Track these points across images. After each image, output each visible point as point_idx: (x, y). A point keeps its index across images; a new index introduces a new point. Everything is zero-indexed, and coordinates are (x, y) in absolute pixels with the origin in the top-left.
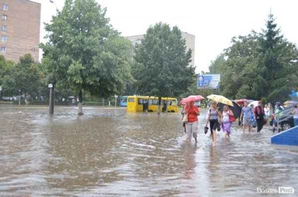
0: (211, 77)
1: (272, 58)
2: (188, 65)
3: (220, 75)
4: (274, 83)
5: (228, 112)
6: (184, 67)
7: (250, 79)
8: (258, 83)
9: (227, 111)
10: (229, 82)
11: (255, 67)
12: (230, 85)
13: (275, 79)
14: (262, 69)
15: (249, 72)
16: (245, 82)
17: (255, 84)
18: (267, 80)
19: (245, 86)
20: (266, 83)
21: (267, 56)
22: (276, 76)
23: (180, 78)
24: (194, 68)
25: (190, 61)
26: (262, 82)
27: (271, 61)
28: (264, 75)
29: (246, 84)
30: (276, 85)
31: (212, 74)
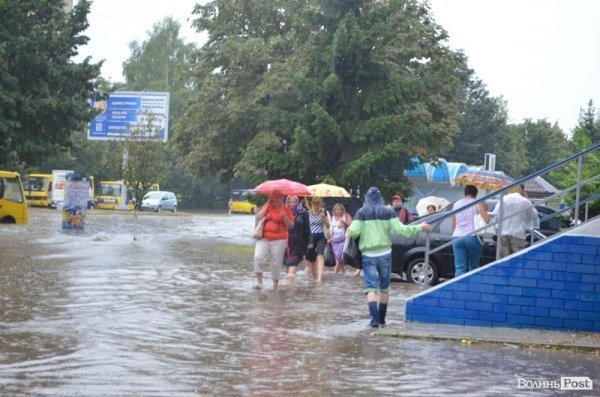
0: (137, 100)
1: (356, 46)
2: (75, 54)
3: (168, 94)
4: (361, 131)
5: (344, 218)
6: (62, 63)
7: (284, 113)
8: (311, 130)
9: (341, 215)
10: (211, 123)
11: (300, 74)
12: (215, 133)
13: (364, 116)
14: (325, 83)
15: (280, 91)
16: (267, 124)
17: (300, 132)
18: (339, 121)
19: (267, 139)
20: (335, 128)
21: (342, 37)
22: (367, 108)
23: (47, 101)
24: (97, 67)
25: (83, 41)
26: (324, 124)
27: (354, 56)
28: (330, 103)
29: (271, 129)
30: (368, 136)
31: (137, 89)
